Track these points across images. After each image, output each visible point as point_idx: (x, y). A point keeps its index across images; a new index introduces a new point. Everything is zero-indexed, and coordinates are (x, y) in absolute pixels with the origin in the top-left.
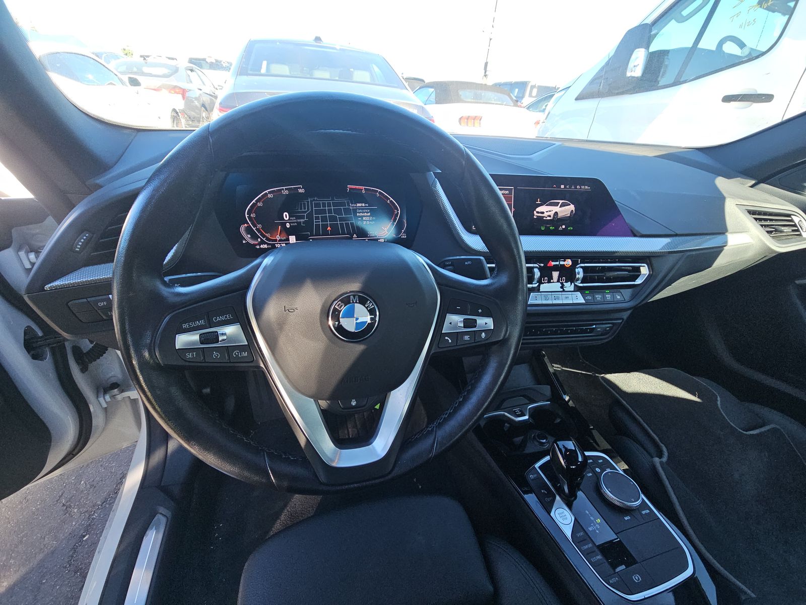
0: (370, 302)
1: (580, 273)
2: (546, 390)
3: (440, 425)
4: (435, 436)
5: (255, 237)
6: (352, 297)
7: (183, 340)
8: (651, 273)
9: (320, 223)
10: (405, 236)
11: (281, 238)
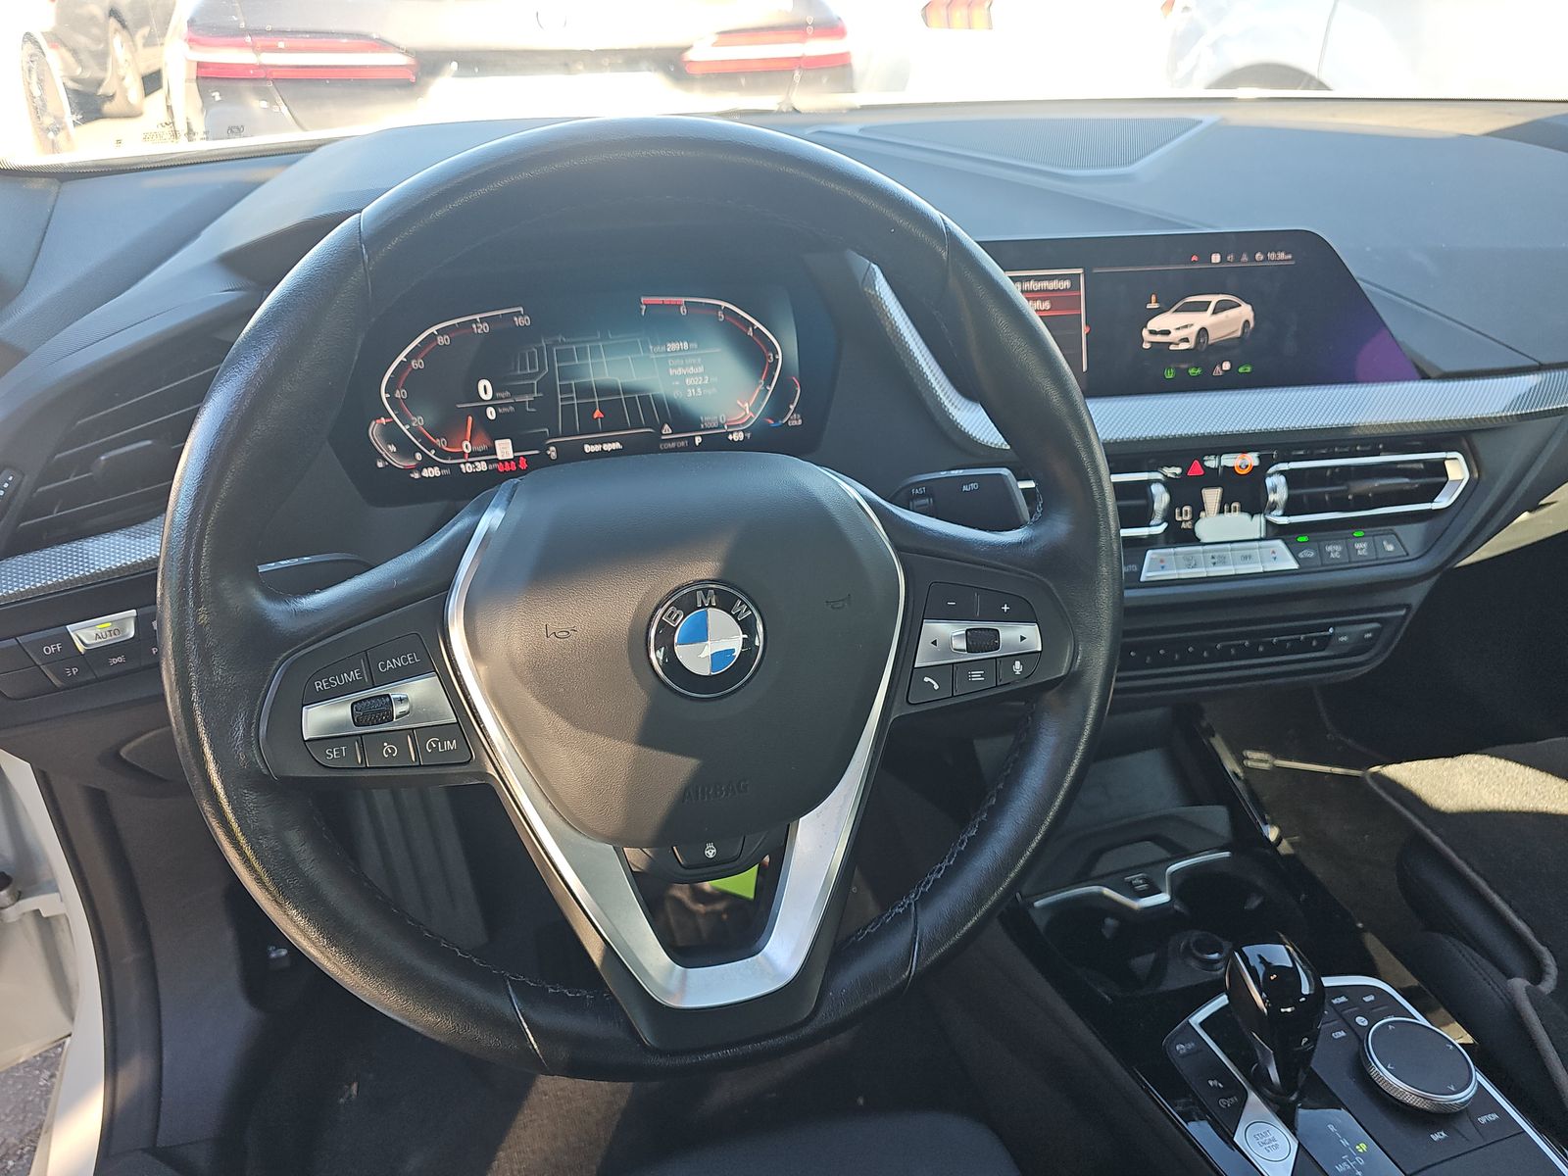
0: (743, 603)
1: (1277, 488)
2: (1217, 817)
3: (925, 900)
4: (916, 928)
5: (406, 448)
6: (699, 594)
7: (318, 718)
8: (1476, 475)
9: (575, 402)
10: (800, 422)
11: (475, 448)
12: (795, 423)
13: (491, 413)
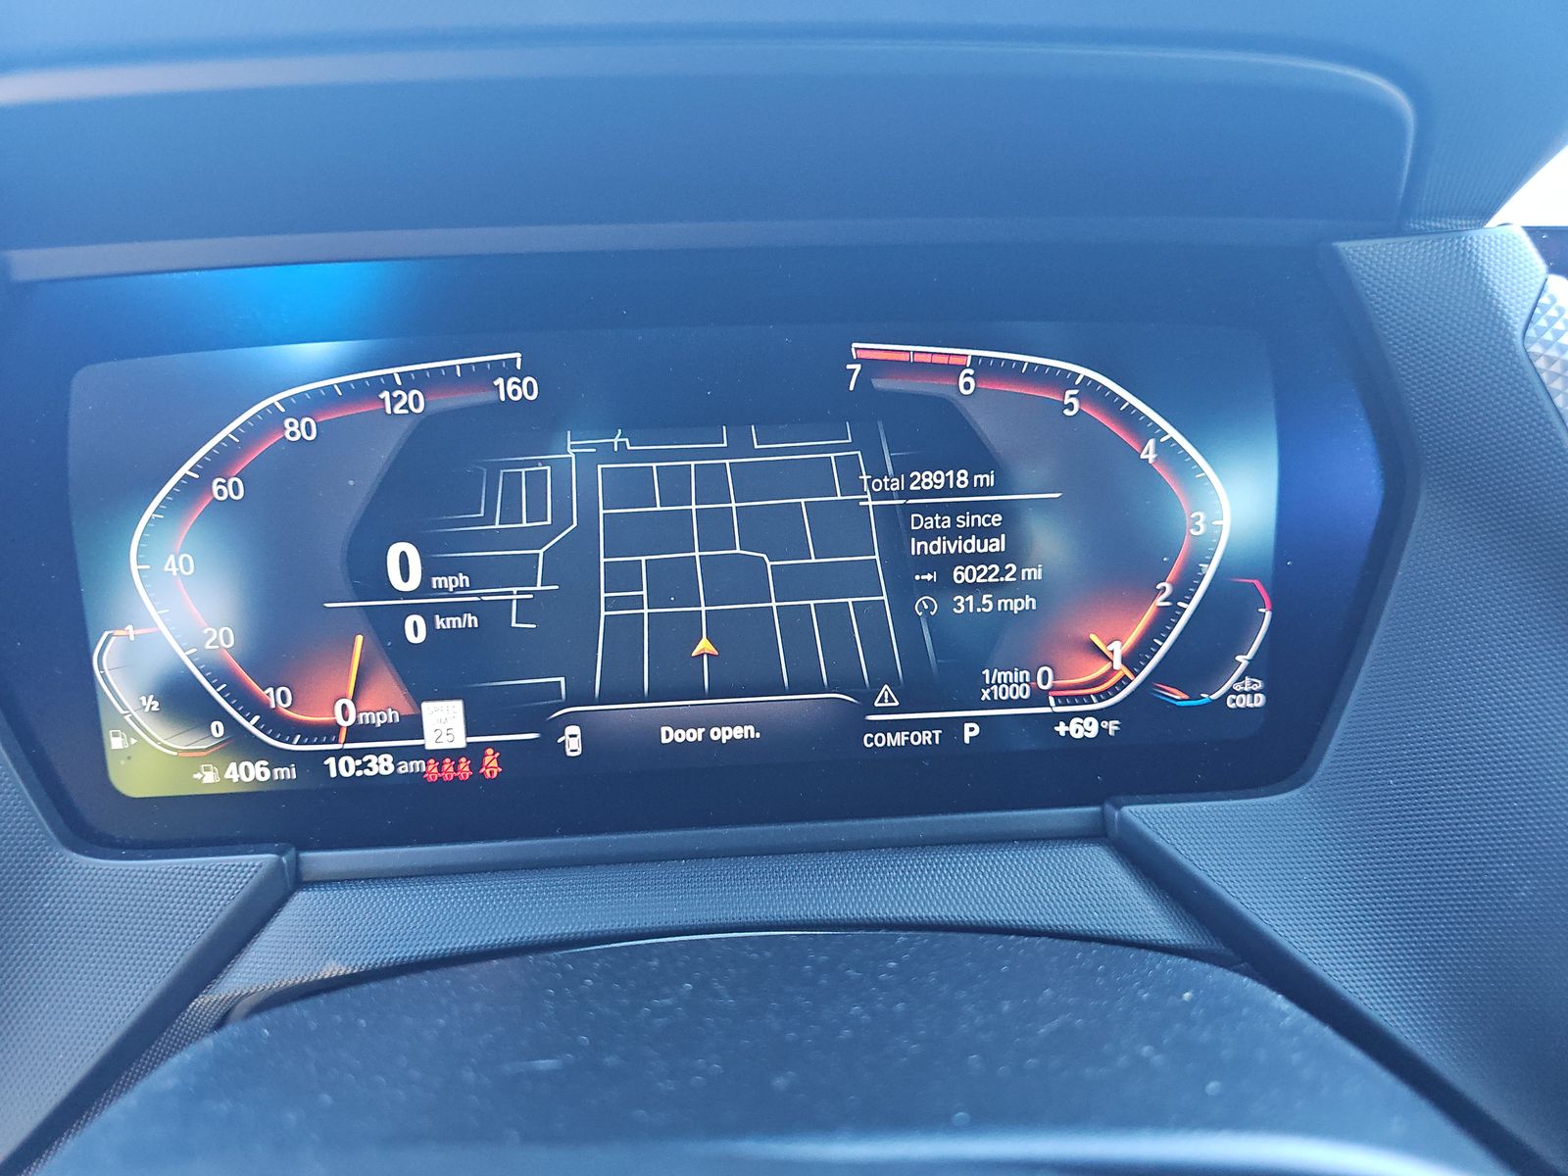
9: (646, 611)
10: (1260, 700)
11: (366, 718)
12: (1244, 702)
13: (415, 629)
